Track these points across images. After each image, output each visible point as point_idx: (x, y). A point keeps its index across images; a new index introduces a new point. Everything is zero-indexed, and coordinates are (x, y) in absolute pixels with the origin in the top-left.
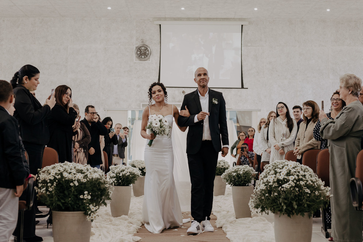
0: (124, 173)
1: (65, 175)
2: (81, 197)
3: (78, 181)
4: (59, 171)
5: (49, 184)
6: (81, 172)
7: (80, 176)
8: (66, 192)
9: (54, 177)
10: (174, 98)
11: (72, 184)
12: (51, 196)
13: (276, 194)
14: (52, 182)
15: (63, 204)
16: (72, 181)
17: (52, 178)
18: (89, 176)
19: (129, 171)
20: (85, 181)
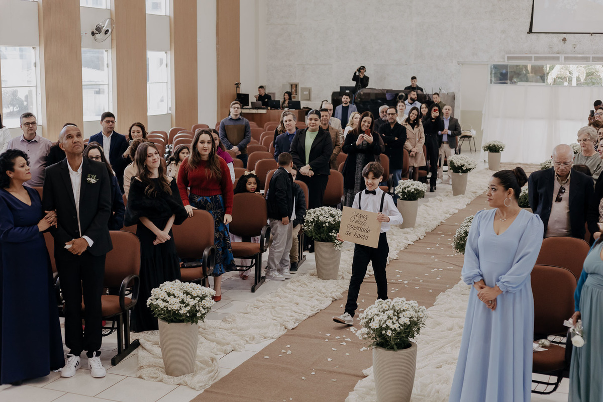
0: (409, 189)
1: (321, 218)
2: (330, 234)
3: (329, 222)
4: (317, 215)
5: (310, 224)
6: (332, 215)
7: (331, 219)
8: (322, 230)
9: (313, 219)
10: (551, 48)
11: (324, 225)
12: (311, 232)
13: (463, 242)
14: (312, 222)
15: (319, 237)
16: (325, 223)
17: (312, 220)
18: (337, 219)
19: (414, 187)
20: (334, 223)
